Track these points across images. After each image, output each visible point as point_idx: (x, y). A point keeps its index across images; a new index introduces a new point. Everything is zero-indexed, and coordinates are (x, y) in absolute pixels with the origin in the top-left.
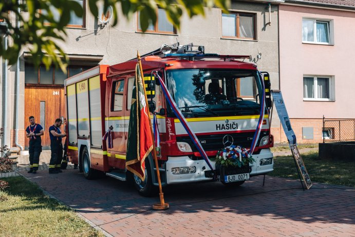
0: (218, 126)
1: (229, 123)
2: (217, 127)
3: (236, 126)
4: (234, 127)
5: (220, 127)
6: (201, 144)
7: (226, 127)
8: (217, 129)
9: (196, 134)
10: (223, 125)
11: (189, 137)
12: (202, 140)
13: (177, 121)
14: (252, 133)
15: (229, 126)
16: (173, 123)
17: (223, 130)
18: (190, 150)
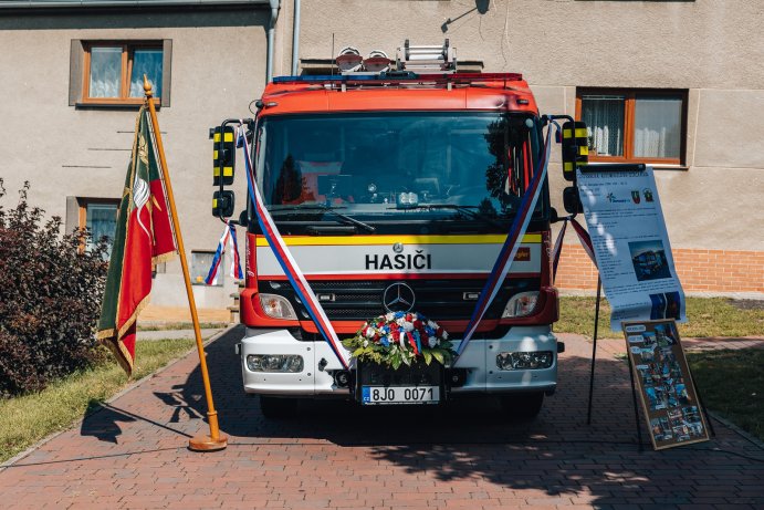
0: (372, 258)
1: (405, 253)
2: (368, 262)
3: (425, 262)
4: (419, 264)
5: (376, 262)
6: (321, 302)
7: (393, 263)
8: (367, 267)
9: (305, 276)
10: (386, 257)
11: (287, 282)
12: (325, 293)
13: (261, 241)
14: (480, 282)
15: (405, 261)
16: (252, 247)
17: (386, 271)
18: (293, 316)
